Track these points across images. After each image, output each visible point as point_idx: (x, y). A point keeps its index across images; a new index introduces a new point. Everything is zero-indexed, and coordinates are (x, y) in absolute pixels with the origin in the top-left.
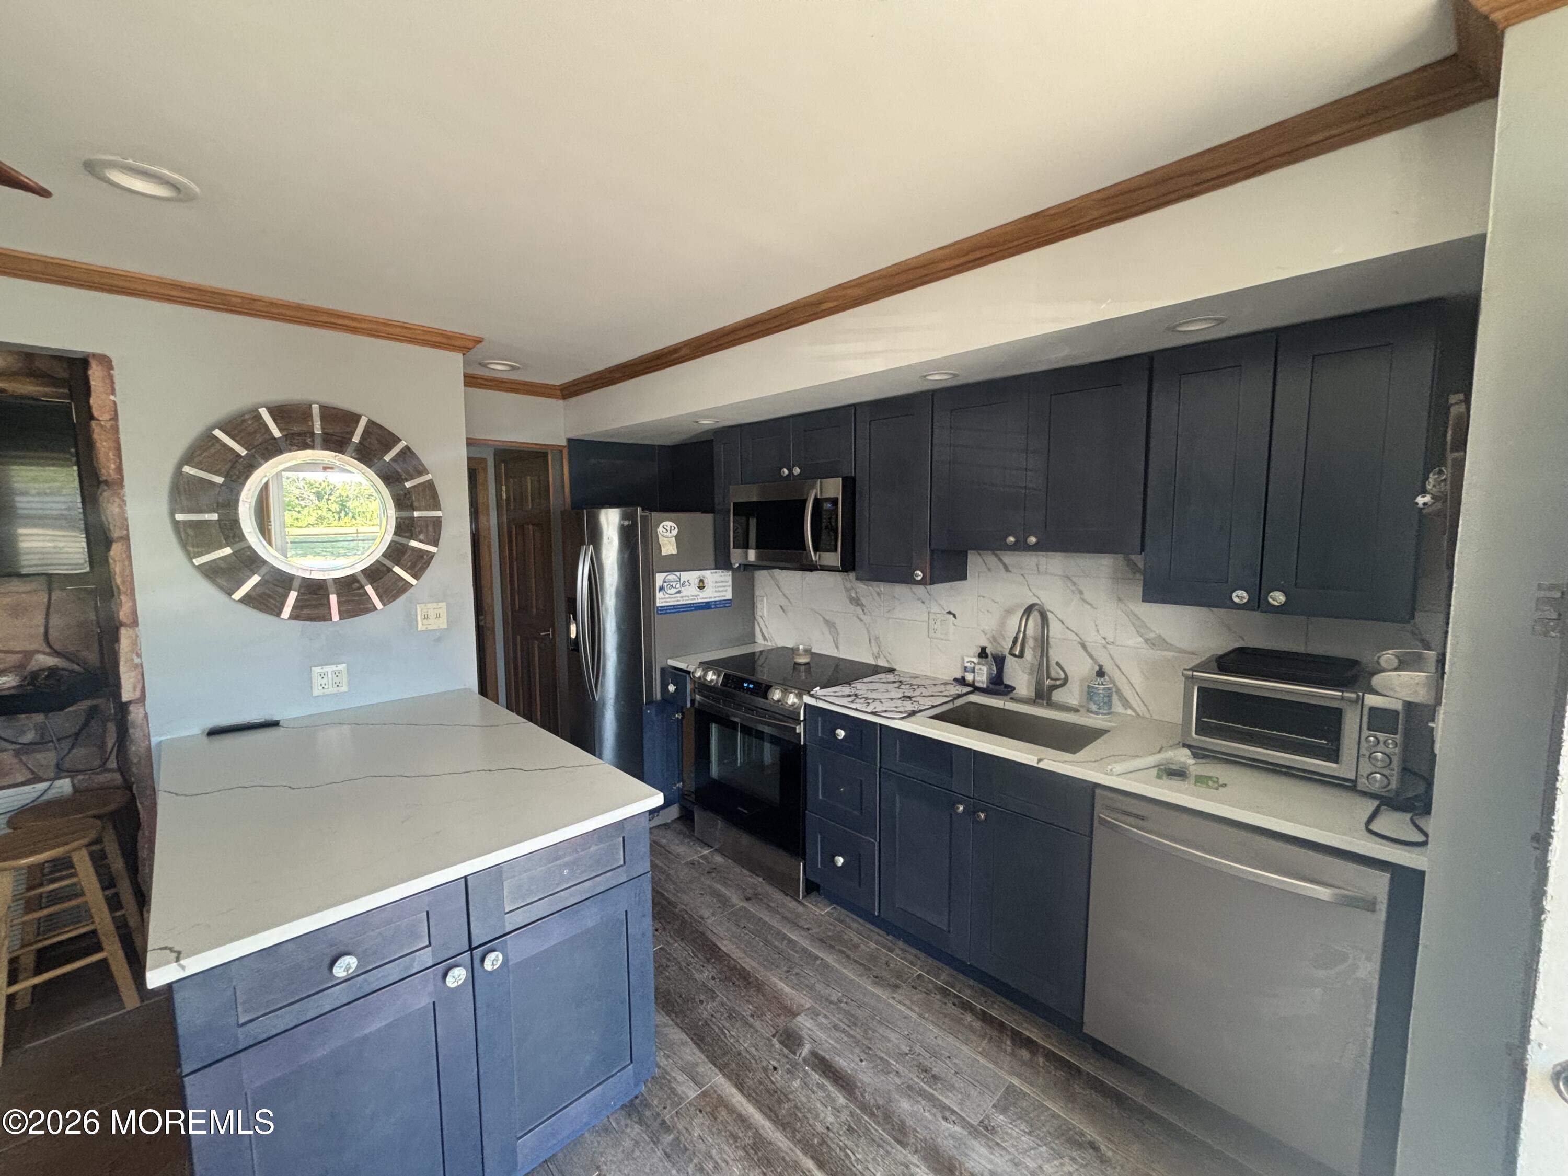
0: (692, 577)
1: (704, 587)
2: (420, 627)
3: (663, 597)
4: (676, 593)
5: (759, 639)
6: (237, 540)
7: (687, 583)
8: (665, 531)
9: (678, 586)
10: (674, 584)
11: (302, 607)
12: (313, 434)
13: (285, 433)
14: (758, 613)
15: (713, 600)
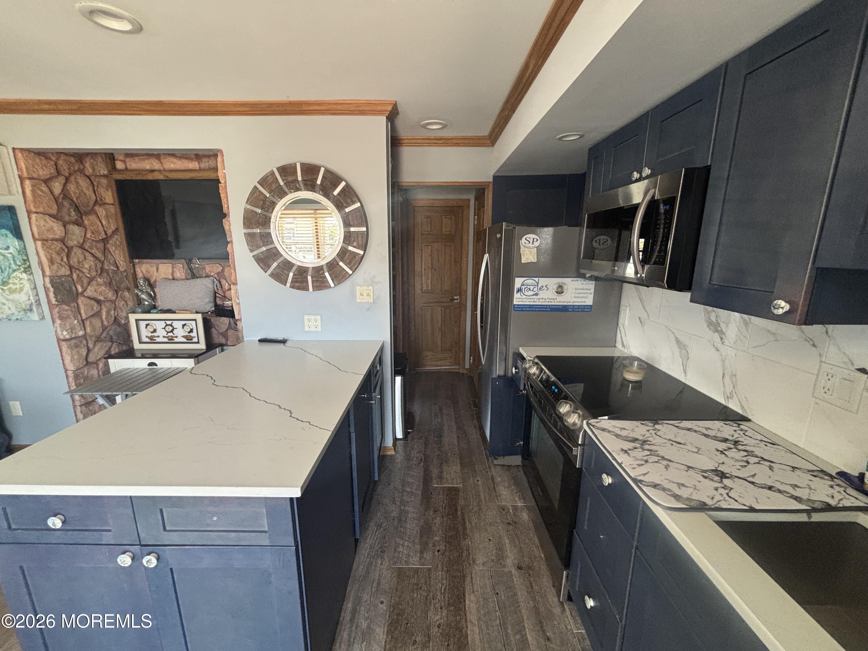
0: (552, 282)
1: (563, 292)
2: (358, 301)
3: (521, 297)
4: (532, 295)
5: (619, 345)
6: (269, 243)
7: (544, 288)
8: (528, 242)
9: (535, 289)
10: (532, 288)
11: (296, 282)
12: (298, 181)
13: (285, 182)
14: (621, 321)
15: (571, 304)
